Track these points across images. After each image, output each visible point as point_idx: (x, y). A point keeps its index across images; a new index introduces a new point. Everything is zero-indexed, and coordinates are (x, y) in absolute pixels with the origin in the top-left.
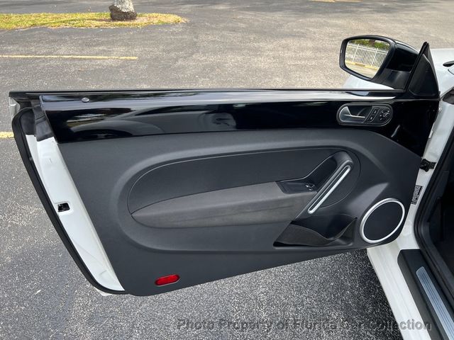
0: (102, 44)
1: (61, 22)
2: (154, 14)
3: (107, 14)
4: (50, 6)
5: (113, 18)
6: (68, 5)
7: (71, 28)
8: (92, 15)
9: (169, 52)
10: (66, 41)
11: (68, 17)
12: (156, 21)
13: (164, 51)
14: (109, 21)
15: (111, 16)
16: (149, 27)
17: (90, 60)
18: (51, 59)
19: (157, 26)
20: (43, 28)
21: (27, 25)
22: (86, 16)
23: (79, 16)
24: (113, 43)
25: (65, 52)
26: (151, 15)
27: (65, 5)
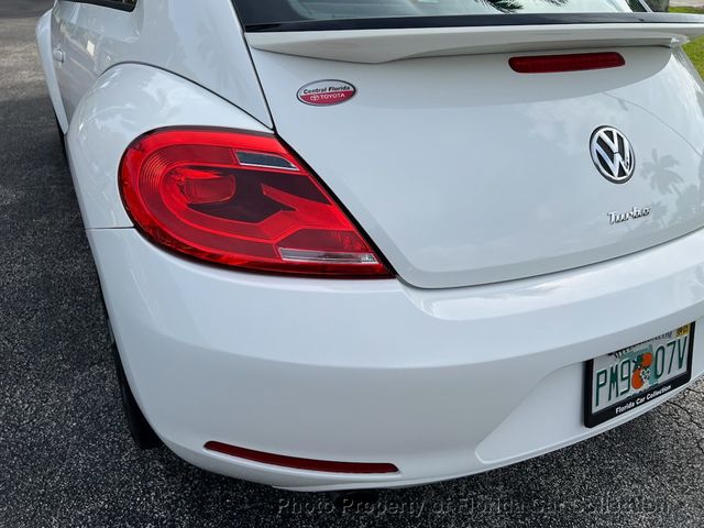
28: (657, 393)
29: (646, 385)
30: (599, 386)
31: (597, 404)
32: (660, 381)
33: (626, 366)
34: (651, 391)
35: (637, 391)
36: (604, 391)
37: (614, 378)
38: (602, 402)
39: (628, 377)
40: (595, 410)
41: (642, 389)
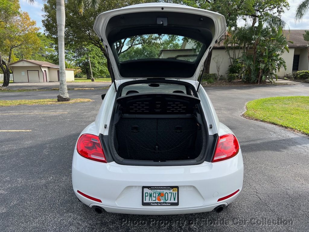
0: (53, 109)
1: (34, 103)
2: (79, 99)
3: (56, 99)
4: (27, 97)
5: (59, 101)
6: (36, 96)
7: (38, 105)
8: (48, 100)
9: (81, 111)
10: (36, 109)
11: (36, 101)
12: (79, 101)
13: (79, 110)
14: (57, 102)
15: (58, 100)
16: (75, 103)
17: (48, 114)
18: (30, 114)
19: (79, 103)
20: (24, 105)
21: (16, 104)
22: (46, 100)
23: (42, 100)
24: (58, 109)
25: (36, 112)
26: (77, 99)
27: (34, 96)
28: (165, 204)
29: (162, 201)
30: (146, 196)
31: (145, 200)
32: (167, 202)
33: (155, 194)
34: (163, 203)
35: (159, 202)
36: (147, 198)
37: (151, 196)
38: (147, 201)
39: (156, 197)
40: (144, 202)
41: (161, 202)
